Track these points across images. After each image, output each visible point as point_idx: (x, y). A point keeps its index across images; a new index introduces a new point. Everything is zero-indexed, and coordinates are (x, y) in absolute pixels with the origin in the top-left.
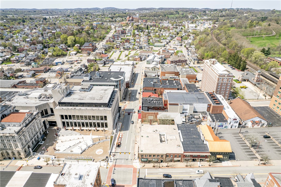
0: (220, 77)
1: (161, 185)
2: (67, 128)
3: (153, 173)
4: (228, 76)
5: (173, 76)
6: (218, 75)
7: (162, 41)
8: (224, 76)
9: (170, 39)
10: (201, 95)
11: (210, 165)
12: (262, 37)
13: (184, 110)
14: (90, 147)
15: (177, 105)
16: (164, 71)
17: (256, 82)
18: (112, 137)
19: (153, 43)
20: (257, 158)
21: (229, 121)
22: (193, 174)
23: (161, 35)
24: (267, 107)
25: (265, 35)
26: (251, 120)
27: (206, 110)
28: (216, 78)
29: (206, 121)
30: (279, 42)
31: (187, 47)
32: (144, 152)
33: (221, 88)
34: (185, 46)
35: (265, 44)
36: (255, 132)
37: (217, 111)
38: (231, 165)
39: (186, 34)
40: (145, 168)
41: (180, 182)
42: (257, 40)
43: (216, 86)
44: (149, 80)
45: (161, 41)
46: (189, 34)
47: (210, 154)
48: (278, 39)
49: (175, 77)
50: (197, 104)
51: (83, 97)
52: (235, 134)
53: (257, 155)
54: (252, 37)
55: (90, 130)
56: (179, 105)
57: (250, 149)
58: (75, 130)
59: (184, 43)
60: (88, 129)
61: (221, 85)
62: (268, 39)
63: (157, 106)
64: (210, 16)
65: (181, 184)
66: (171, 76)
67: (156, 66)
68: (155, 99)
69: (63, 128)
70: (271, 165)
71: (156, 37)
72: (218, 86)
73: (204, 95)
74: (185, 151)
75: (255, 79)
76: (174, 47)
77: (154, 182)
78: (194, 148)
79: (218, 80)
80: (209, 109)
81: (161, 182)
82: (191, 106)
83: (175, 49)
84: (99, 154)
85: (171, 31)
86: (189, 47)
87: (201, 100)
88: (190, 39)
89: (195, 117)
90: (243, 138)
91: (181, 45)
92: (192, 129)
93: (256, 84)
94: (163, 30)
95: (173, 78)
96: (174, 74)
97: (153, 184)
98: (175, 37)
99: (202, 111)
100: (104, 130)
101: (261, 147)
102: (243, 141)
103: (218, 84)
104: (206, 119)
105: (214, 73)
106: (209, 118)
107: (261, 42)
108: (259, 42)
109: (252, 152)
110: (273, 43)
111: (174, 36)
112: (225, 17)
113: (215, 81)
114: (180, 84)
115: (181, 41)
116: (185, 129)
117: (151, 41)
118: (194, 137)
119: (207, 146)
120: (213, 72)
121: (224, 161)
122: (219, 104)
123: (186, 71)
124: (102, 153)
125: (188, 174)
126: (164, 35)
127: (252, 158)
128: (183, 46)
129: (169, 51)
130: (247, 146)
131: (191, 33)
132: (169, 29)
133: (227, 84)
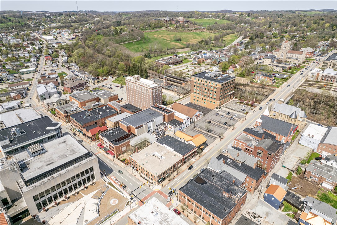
0: (153, 90)
1: (195, 183)
2: (46, 208)
3: (174, 184)
4: (158, 87)
5: (96, 104)
6: (151, 89)
7: (26, 65)
8: (156, 88)
9: (36, 59)
10: (149, 110)
11: (199, 157)
12: (132, 42)
13: (149, 128)
14: (100, 204)
15: (142, 126)
16: (82, 101)
17: (166, 86)
18: (110, 183)
19: (13, 70)
20: (216, 137)
21: (184, 122)
22: (196, 168)
23: (18, 57)
24: (190, 103)
25: (133, 40)
26: (195, 115)
27: (162, 121)
28: (149, 92)
29: (167, 130)
30: (147, 45)
31: (66, 66)
32: (159, 174)
33: (156, 100)
34: (63, 66)
35: (138, 49)
36: (201, 123)
37: (171, 118)
38: (209, 149)
39: (53, 50)
40: (165, 186)
41: (201, 174)
42: (130, 46)
43: (151, 99)
44: (79, 116)
45: (24, 65)
46: (56, 50)
47: (197, 149)
48: (145, 43)
49: (97, 103)
50: (156, 119)
51: (50, 161)
52: (192, 130)
53: (215, 136)
54: (125, 44)
55: (78, 193)
56: (143, 125)
57: (208, 134)
58: (59, 204)
59: (59, 62)
60: (75, 193)
61: (156, 97)
62: (138, 44)
63: (122, 136)
64: (59, 22)
65: (203, 175)
66: (94, 104)
67: (60, 98)
68: (114, 130)
69: (39, 212)
70: (225, 137)
71: (10, 60)
72: (153, 98)
73: (151, 109)
74: (183, 155)
75: (164, 83)
76: (51, 70)
77: (189, 185)
78: (185, 150)
79: (153, 93)
80: (164, 119)
81: (193, 182)
82: (154, 122)
83: (54, 72)
84: (116, 204)
85: (28, 49)
86: (69, 66)
87: (154, 115)
88: (62, 56)
89: (159, 130)
90: (199, 130)
91: (57, 66)
92: (169, 139)
93: (167, 88)
94: (14, 49)
95: (96, 105)
96: (95, 101)
97: (191, 186)
98: (40, 56)
99: (160, 123)
100: (94, 183)
101: (212, 130)
102: (201, 131)
103: (153, 96)
104: (167, 129)
105: (144, 88)
106: (169, 126)
107: (134, 48)
108: (133, 48)
109: (211, 135)
110: (144, 47)
111: (38, 55)
112: (77, 22)
113: (149, 95)
114: (111, 108)
115: (53, 60)
116: (165, 142)
117: (7, 67)
118: (177, 144)
119: (191, 144)
120: (142, 87)
121: (204, 149)
122: (170, 112)
123: (104, 94)
124: (117, 201)
125: (194, 170)
126: (21, 55)
127: (214, 138)
128: (60, 66)
129: (50, 76)
130: (206, 133)
131: (57, 48)
132: (23, 46)
133: (159, 94)
